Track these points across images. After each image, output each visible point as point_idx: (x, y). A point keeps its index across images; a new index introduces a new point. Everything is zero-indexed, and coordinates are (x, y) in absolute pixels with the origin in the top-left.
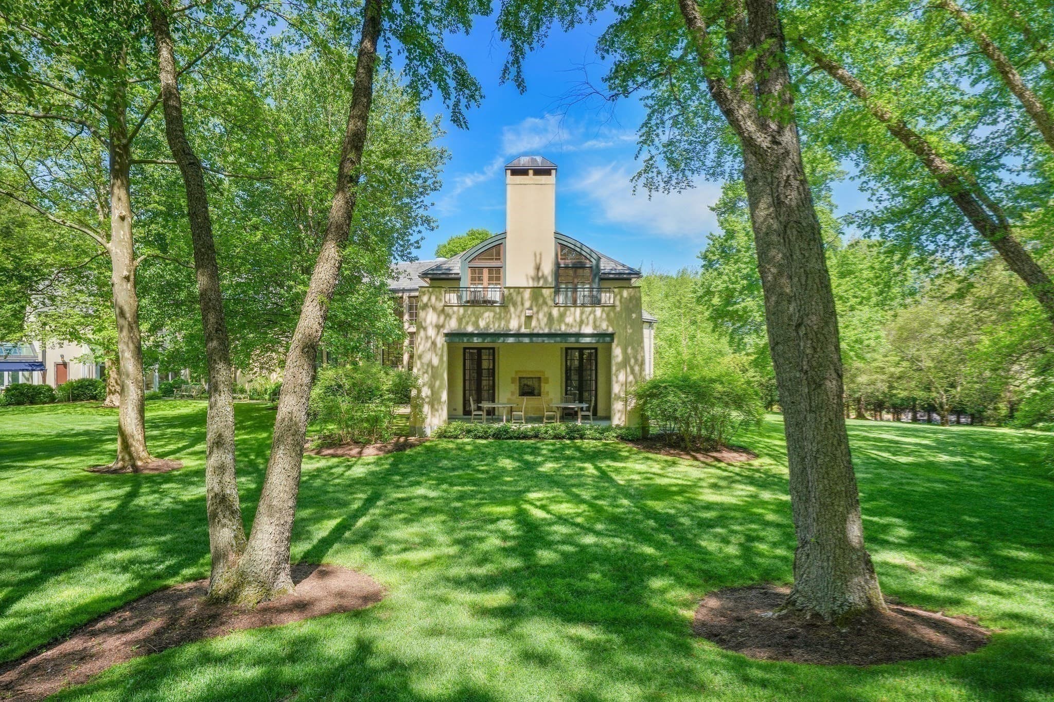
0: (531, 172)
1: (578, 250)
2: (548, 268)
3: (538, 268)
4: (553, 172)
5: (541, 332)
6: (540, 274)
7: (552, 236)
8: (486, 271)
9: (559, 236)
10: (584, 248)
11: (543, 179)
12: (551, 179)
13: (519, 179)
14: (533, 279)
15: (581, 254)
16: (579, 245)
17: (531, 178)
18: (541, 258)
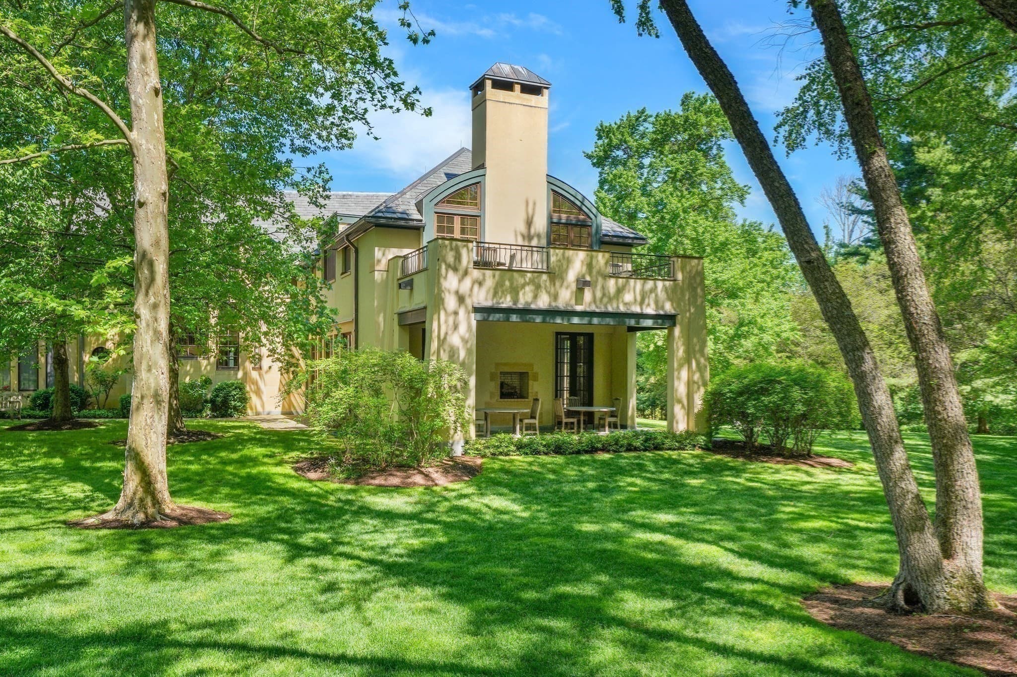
0: (517, 88)
1: (579, 204)
2: (541, 224)
3: (529, 223)
4: (546, 92)
5: (597, 310)
6: (532, 231)
7: (544, 180)
8: (457, 221)
9: (552, 180)
10: (586, 203)
11: (532, 99)
12: (542, 100)
13: (502, 94)
14: (523, 237)
15: (580, 209)
16: (580, 198)
17: (516, 95)
18: (534, 209)
